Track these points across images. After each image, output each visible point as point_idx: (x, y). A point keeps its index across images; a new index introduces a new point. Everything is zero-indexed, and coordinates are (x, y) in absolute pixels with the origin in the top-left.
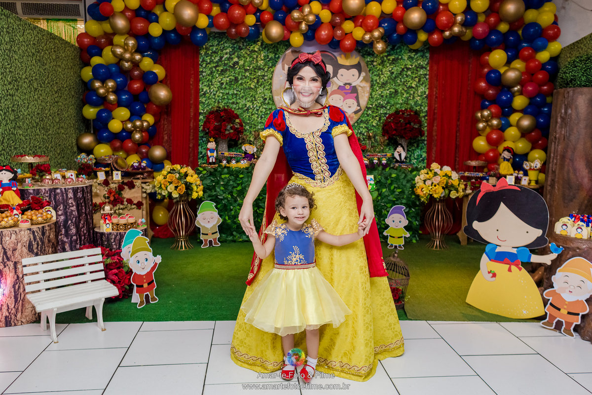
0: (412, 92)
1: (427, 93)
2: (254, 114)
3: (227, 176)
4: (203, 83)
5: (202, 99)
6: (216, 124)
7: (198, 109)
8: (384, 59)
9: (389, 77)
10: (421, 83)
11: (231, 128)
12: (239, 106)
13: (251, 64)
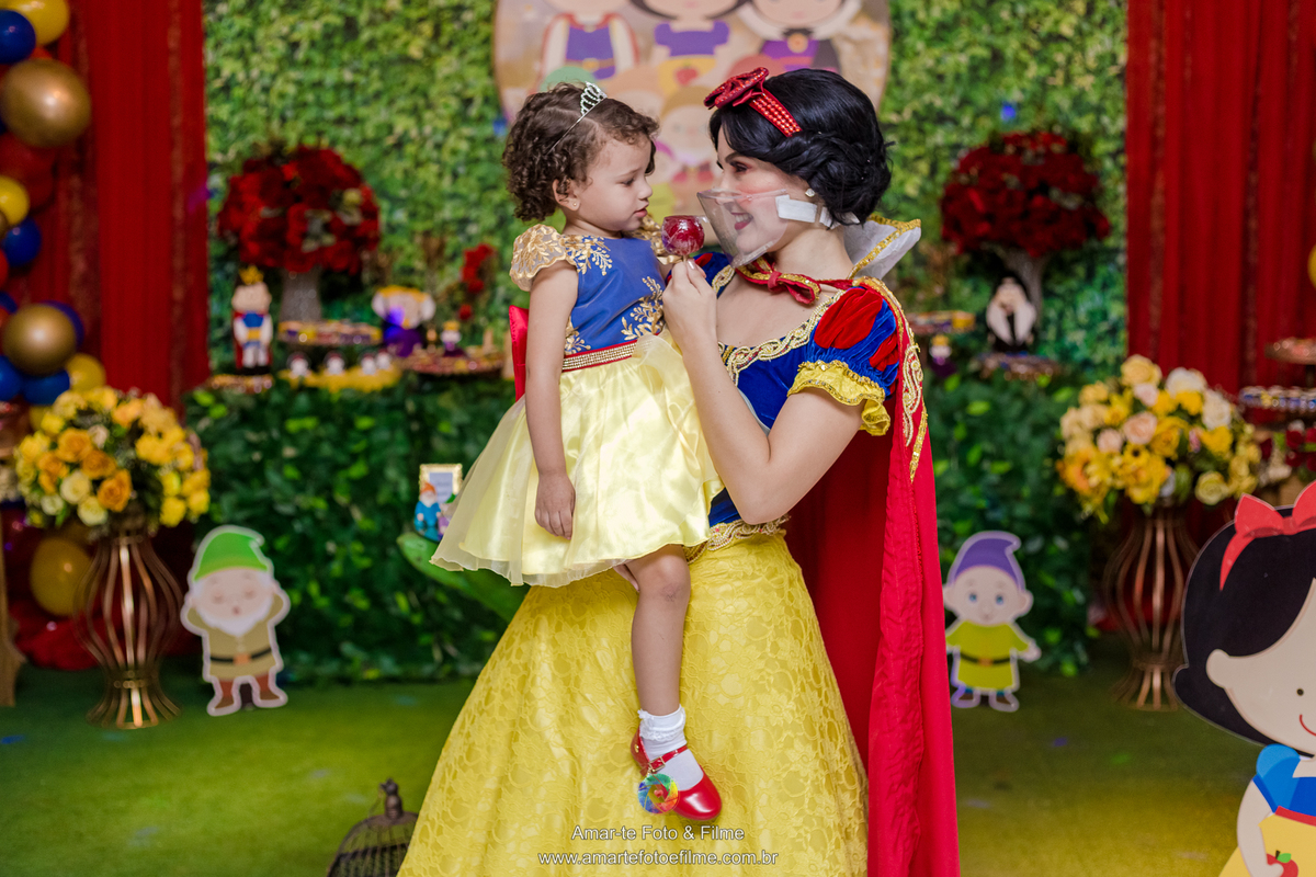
0: (1060, 58)
1: (1123, 58)
2: (423, 163)
3: (309, 423)
4: (218, 45)
5: (219, 110)
6: (265, 212)
7: (200, 147)
11: (327, 228)
12: (363, 132)
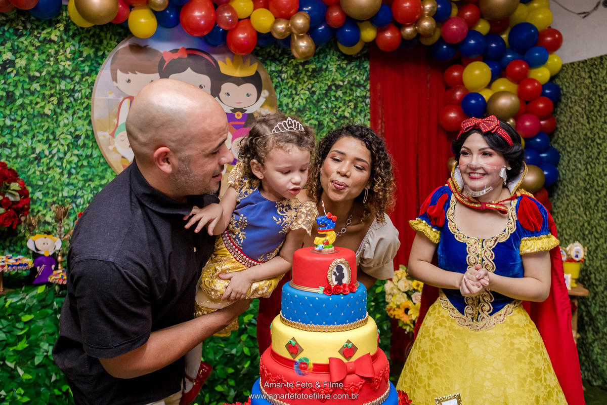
2: (52, 168)
8: (299, 69)
9: (308, 100)
10: (358, 110)
13: (43, 67)
